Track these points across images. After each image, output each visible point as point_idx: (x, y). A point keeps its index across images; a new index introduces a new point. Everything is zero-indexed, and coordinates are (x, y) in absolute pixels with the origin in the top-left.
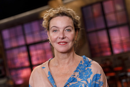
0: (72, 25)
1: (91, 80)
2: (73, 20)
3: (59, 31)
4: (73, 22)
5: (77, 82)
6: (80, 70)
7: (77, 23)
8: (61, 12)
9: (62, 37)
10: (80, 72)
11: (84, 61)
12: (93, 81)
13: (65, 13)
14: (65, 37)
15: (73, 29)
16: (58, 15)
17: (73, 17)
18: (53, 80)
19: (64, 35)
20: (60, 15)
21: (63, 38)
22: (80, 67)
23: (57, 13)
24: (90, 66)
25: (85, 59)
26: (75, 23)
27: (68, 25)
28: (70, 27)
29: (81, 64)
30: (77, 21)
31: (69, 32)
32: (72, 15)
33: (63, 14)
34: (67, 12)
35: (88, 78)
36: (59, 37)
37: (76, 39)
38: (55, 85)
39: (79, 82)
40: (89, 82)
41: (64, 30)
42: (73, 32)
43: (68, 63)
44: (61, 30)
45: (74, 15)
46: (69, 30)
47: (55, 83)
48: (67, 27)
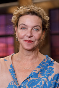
0: (40, 25)
1: (51, 78)
2: (42, 20)
3: (27, 29)
4: (42, 22)
5: (38, 78)
6: (42, 67)
7: (46, 23)
8: (32, 10)
9: (29, 35)
10: (41, 69)
11: (47, 60)
12: (53, 79)
13: (36, 12)
14: (32, 36)
15: (41, 29)
16: (28, 13)
17: (42, 17)
18: (15, 73)
19: (31, 34)
20: (30, 14)
21: (30, 37)
22: (42, 64)
23: (28, 11)
24: (53, 65)
25: (48, 58)
26: (44, 23)
27: (36, 25)
28: (38, 27)
29: (44, 62)
30: (46, 21)
31: (37, 31)
32: (42, 15)
33: (33, 13)
34: (38, 11)
35: (49, 76)
36: (26, 35)
37: (42, 38)
38: (15, 78)
39: (40, 78)
40: (50, 80)
41: (32, 29)
42: (40, 32)
43: (32, 59)
44: (30, 29)
45: (44, 16)
46: (37, 30)
47: (16, 76)
48: (35, 26)
